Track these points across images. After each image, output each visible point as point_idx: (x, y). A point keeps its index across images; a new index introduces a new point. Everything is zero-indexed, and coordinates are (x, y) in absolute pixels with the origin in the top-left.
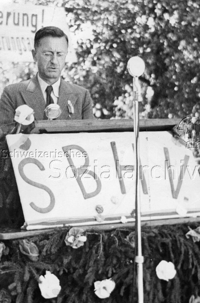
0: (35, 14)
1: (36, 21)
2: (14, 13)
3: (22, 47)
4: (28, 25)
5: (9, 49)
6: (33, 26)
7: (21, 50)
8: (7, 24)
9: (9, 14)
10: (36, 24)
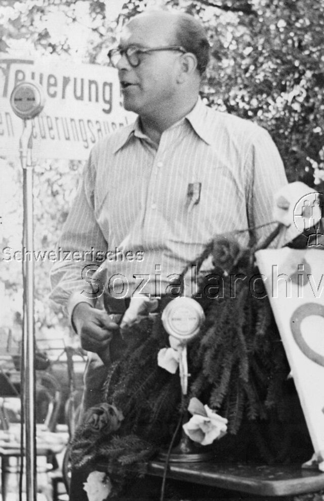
0: (109, 81)
1: (111, 94)
2: (75, 79)
3: (89, 135)
4: (97, 100)
5: (68, 139)
6: (105, 101)
7: (86, 141)
8: (63, 97)
9: (66, 81)
10: (111, 98)
